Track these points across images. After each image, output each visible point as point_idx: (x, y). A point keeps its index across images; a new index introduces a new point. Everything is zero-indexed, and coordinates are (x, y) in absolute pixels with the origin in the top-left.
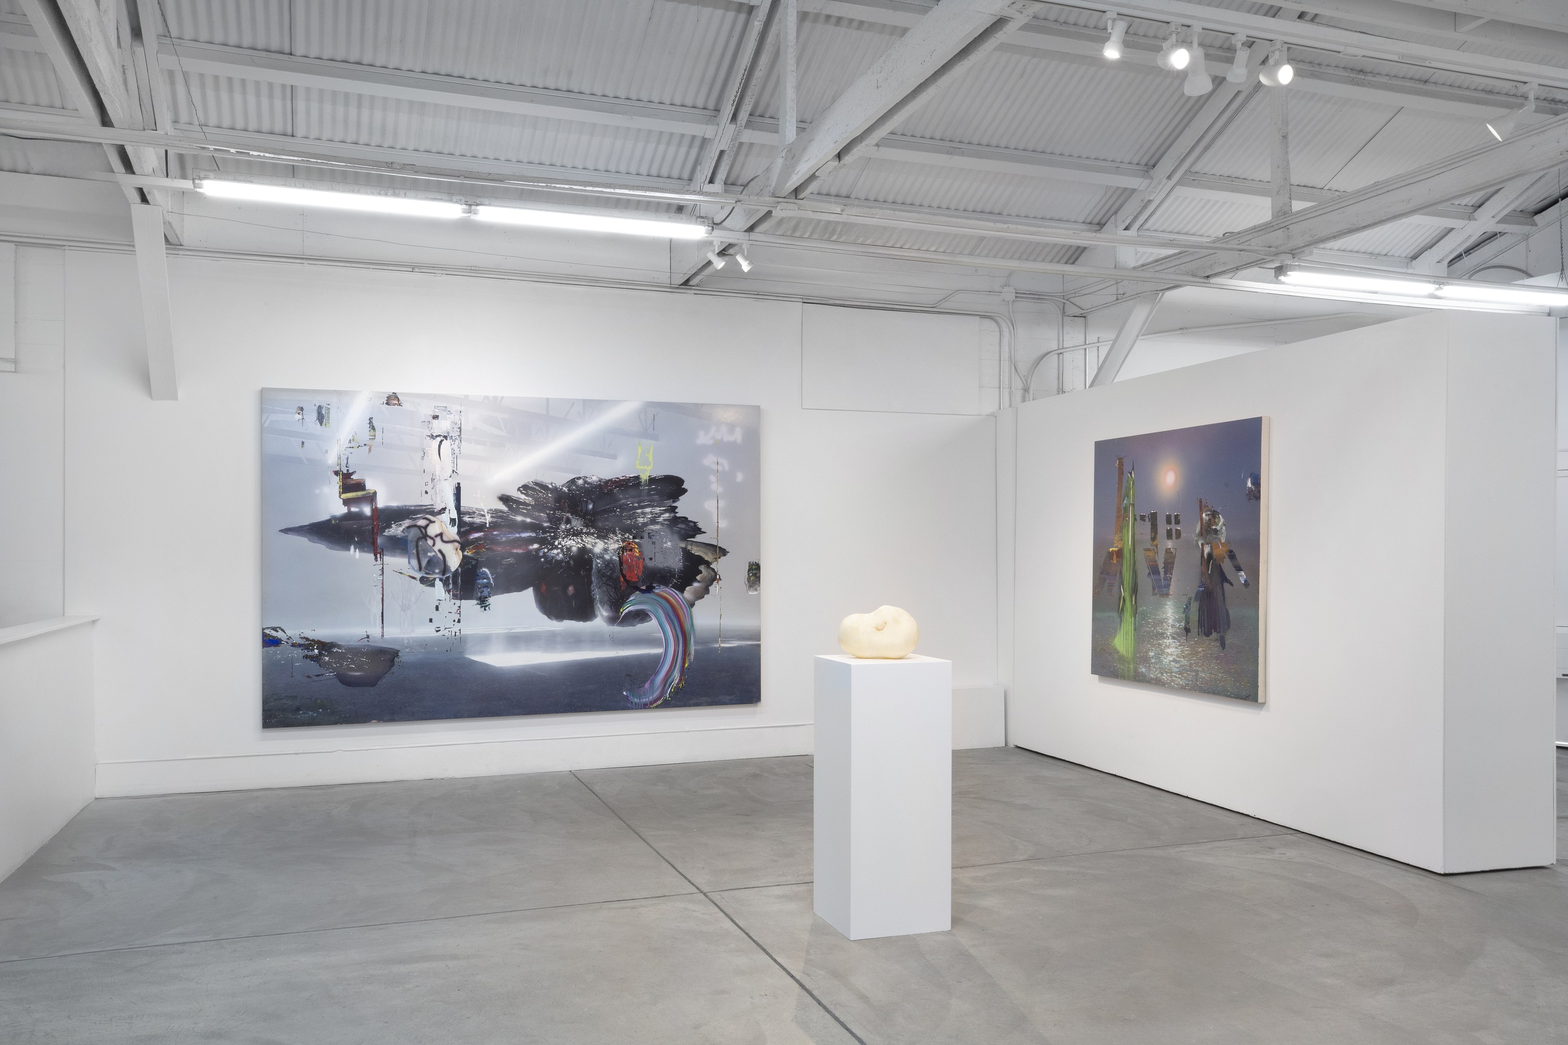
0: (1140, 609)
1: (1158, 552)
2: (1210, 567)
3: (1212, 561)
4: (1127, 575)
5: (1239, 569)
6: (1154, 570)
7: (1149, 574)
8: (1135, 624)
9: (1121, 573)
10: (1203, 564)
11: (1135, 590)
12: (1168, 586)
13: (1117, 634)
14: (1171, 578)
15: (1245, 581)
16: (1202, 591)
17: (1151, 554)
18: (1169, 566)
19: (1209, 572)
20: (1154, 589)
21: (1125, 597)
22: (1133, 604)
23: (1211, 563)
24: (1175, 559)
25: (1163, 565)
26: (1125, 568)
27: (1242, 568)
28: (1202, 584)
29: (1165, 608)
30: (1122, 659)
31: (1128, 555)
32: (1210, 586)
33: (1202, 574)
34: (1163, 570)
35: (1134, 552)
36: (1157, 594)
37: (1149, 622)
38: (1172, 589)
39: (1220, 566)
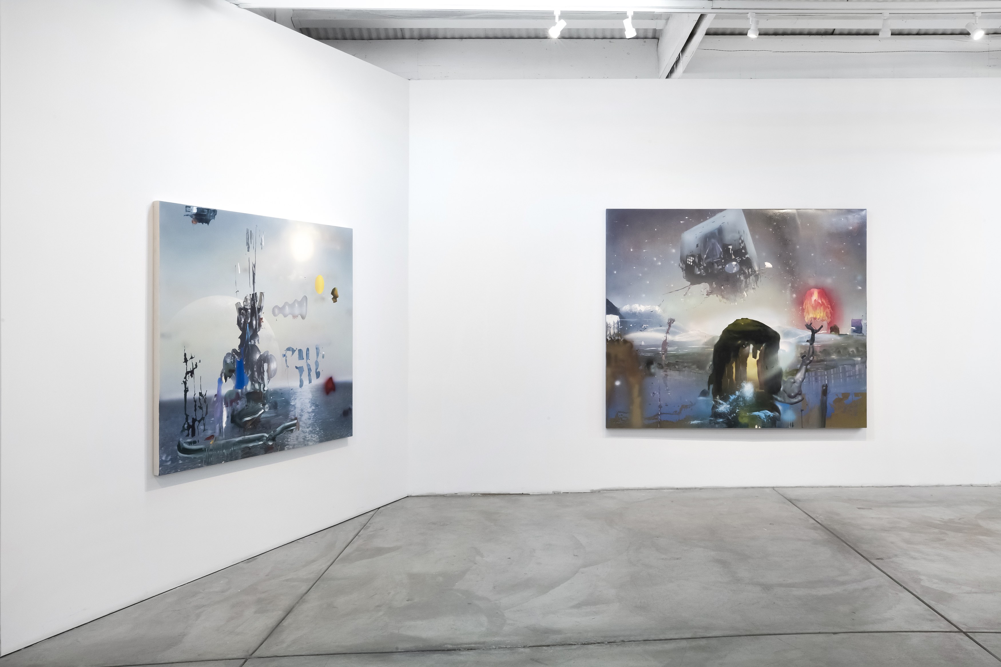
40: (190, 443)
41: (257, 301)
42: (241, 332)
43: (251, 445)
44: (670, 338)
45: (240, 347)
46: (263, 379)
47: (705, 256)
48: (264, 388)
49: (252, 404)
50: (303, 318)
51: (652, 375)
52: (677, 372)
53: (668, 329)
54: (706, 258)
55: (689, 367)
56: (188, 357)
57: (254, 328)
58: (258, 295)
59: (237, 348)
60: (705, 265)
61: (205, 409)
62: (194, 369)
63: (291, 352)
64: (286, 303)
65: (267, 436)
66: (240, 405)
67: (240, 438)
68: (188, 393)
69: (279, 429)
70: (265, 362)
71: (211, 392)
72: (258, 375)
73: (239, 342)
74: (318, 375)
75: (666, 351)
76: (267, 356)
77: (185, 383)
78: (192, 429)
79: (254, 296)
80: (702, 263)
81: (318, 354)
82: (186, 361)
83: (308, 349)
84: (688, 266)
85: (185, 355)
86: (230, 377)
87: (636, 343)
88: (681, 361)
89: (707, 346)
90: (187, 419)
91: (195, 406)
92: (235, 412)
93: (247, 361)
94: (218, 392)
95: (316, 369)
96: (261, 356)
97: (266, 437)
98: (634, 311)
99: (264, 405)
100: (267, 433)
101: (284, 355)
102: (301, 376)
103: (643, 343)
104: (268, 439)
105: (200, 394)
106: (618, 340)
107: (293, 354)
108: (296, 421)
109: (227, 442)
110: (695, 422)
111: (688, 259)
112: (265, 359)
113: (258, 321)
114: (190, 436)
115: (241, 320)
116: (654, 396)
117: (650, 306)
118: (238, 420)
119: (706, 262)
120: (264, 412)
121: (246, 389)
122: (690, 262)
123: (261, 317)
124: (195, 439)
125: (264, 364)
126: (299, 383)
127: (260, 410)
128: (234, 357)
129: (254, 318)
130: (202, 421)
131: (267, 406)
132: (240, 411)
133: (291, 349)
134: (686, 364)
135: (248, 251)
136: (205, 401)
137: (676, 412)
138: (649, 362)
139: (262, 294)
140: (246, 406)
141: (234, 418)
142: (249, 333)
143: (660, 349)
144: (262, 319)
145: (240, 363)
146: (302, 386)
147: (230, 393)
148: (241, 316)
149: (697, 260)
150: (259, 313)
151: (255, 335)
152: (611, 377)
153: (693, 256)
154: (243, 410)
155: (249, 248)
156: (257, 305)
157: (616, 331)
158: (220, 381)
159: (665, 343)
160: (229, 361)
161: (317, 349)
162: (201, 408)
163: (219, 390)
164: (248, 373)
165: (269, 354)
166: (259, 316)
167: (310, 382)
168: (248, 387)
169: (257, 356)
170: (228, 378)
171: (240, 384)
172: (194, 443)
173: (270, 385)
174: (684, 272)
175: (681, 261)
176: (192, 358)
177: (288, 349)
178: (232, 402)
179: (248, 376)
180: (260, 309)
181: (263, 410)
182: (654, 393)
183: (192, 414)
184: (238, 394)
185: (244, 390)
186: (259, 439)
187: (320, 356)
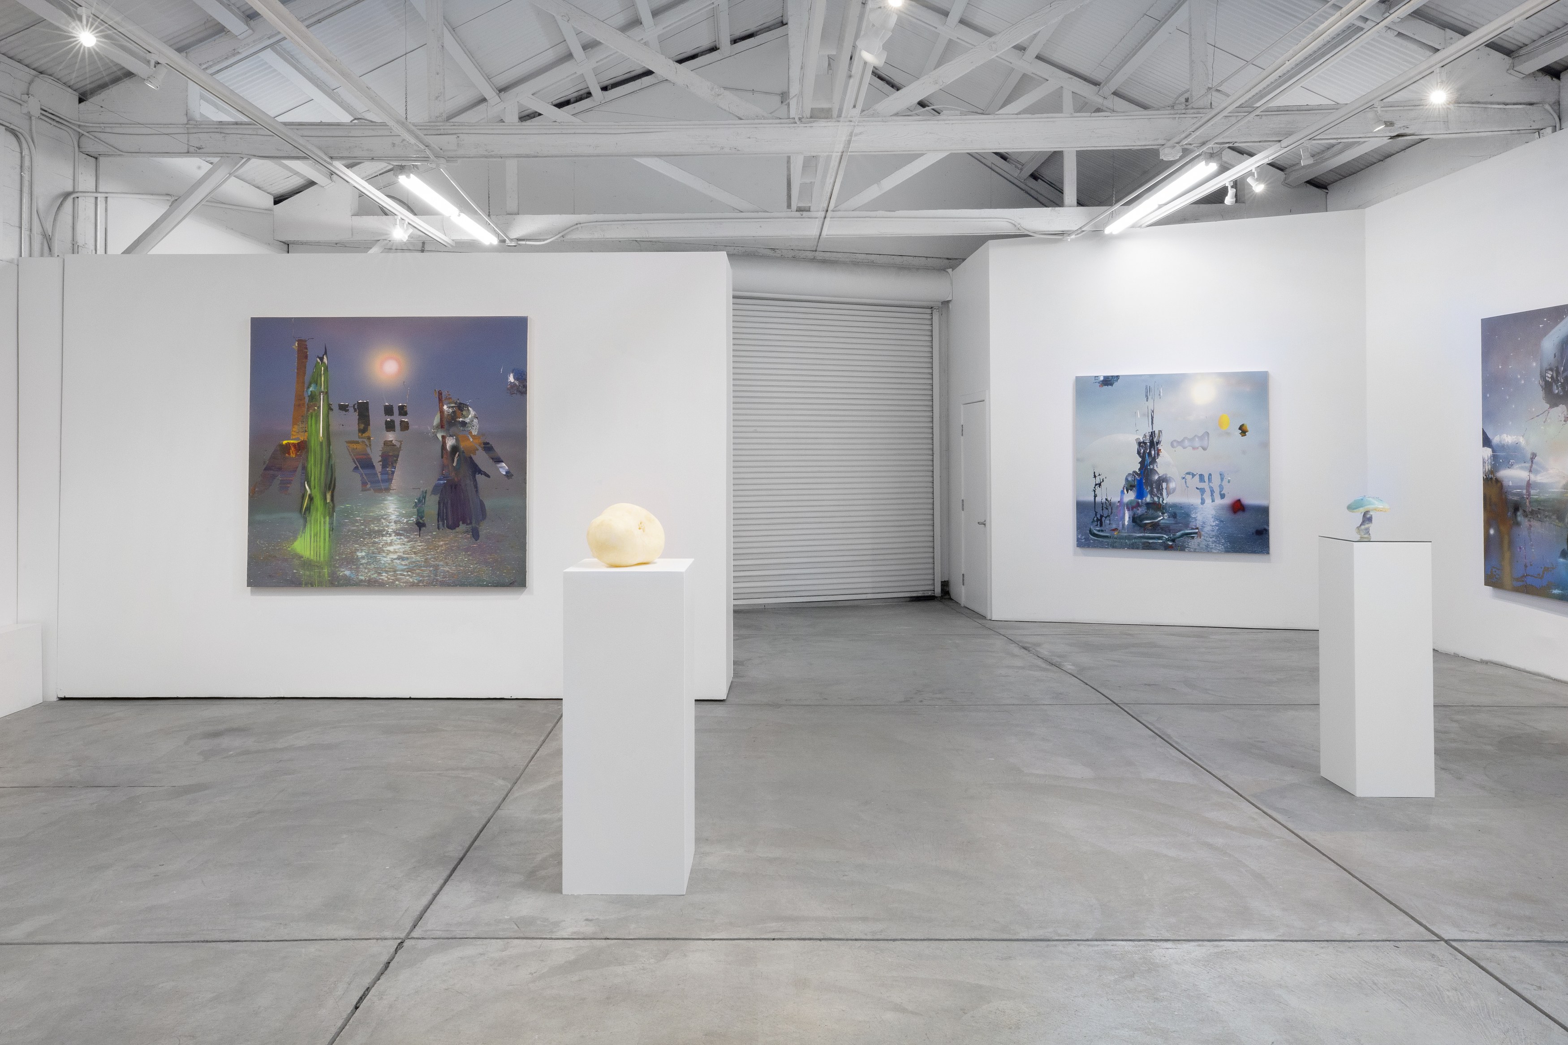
0: (339, 507)
1: (370, 445)
2: (456, 460)
3: (458, 454)
4: (316, 470)
5: (499, 461)
6: (365, 463)
7: (356, 468)
8: (331, 523)
9: (304, 468)
10: (445, 456)
11: (330, 486)
12: (390, 480)
13: (299, 537)
14: (393, 473)
15: (506, 473)
16: (444, 483)
17: (359, 447)
18: (390, 458)
19: (455, 464)
20: (364, 484)
21: (313, 495)
22: (328, 501)
23: (457, 455)
24: (399, 452)
25: (380, 459)
26: (313, 462)
27: (502, 459)
28: (444, 477)
29: (384, 504)
30: (307, 564)
31: (318, 449)
32: (456, 479)
33: (443, 467)
34: (381, 463)
35: (329, 444)
36: (369, 490)
37: (357, 521)
38: (395, 484)
39: (471, 458)
40: (1099, 531)
41: (1155, 437)
42: (1141, 459)
43: (1151, 541)
44: (1533, 478)
45: (1139, 469)
46: (1162, 494)
47: (1562, 368)
48: (1162, 501)
49: (1151, 512)
50: (1204, 449)
51: (1518, 524)
52: (1539, 523)
53: (1531, 467)
54: (1564, 372)
55: (1550, 518)
56: (1097, 475)
57: (1153, 456)
58: (1157, 432)
59: (1137, 471)
60: (1562, 381)
61: (1110, 510)
62: (1101, 483)
63: (1191, 476)
64: (1185, 438)
65: (1167, 537)
66: (1140, 511)
67: (1141, 535)
68: (1096, 498)
69: (1178, 534)
70: (1163, 482)
71: (1115, 499)
72: (1157, 491)
73: (1139, 466)
74: (1223, 496)
75: (1529, 495)
76: (1166, 477)
77: (1095, 491)
78: (1100, 521)
79: (1152, 434)
80: (1559, 378)
81: (1222, 479)
82: (1095, 477)
83: (1210, 475)
84: (1546, 382)
85: (1094, 473)
86: (1131, 490)
87: (1505, 483)
88: (1542, 508)
89: (1565, 490)
90: (1096, 515)
91: (1103, 507)
92: (1136, 516)
93: (1147, 479)
94: (1121, 499)
95: (1220, 492)
96: (1159, 477)
97: (1165, 537)
98: (1502, 442)
99: (1163, 513)
100: (1167, 535)
101: (1184, 478)
102: (1202, 495)
103: (1511, 484)
104: (1168, 540)
105: (1106, 499)
106: (1491, 478)
107: (1193, 477)
108: (1197, 531)
109: (1129, 535)
110: (1556, 592)
111: (1547, 374)
112: (1163, 479)
113: (1156, 452)
114: (1099, 526)
115: (1141, 451)
116: (1520, 551)
117: (1515, 436)
118: (1138, 521)
119: (1563, 377)
120: (1163, 519)
121: (1145, 500)
122: (1549, 378)
123: (1160, 449)
124: (1102, 528)
125: (1163, 483)
126: (1200, 501)
127: (1160, 517)
128: (1135, 477)
129: (1152, 449)
130: (1108, 518)
131: (1166, 514)
132: (1140, 516)
133: (1191, 474)
134: (1547, 513)
135: (1147, 401)
136: (1110, 505)
137: (1539, 575)
138: (1516, 508)
139: (1160, 431)
140: (1146, 512)
141: (1135, 520)
142: (1148, 460)
143: (1524, 491)
144: (1160, 450)
145: (1140, 482)
146: (1204, 503)
147: (1131, 502)
148: (1141, 448)
149: (1555, 375)
150: (1157, 445)
151: (1154, 461)
152: (1488, 524)
153: (1551, 370)
154: (1144, 514)
155: (1147, 399)
156: (1155, 440)
157: (1490, 466)
158: (1122, 492)
159: (1529, 485)
160: (1130, 479)
161: (1221, 475)
162: (1107, 509)
163: (1122, 499)
164: (1147, 489)
165: (1168, 476)
166: (1157, 448)
167: (1213, 501)
168: (1148, 499)
169: (1156, 477)
170: (1129, 491)
171: (1140, 495)
172: (1102, 531)
173: (1168, 500)
174: (1544, 391)
175: (1541, 377)
176: (1099, 475)
177: (1188, 473)
178: (1133, 508)
179: (1148, 491)
180: (1158, 443)
181: (1162, 518)
182: (1520, 548)
183: (1100, 512)
184: (1138, 503)
185: (1144, 501)
186: (1159, 538)
187: (1225, 481)
